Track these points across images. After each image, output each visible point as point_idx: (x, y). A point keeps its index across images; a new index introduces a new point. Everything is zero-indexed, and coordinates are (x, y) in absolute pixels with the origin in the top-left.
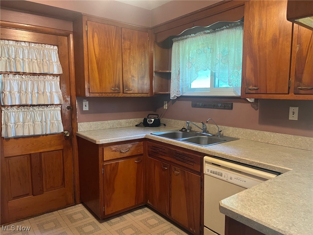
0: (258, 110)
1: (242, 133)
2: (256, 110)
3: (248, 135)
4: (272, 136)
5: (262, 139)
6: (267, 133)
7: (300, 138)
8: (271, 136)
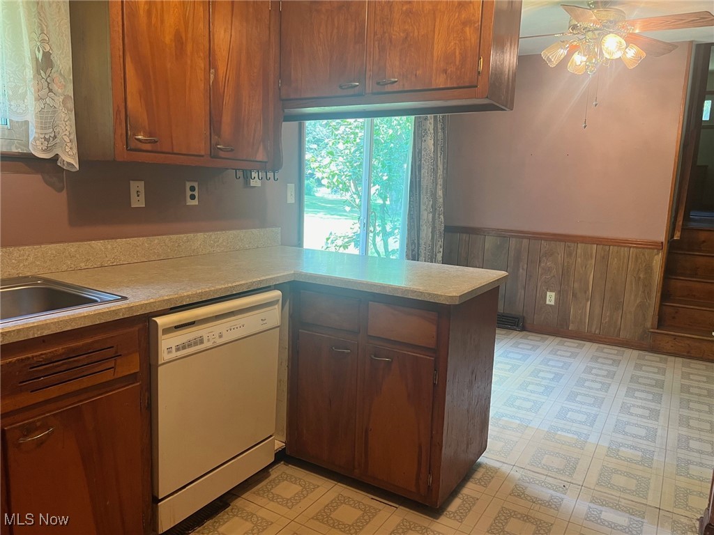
0: (65, 190)
1: (31, 259)
2: (60, 190)
3: (51, 260)
4: (109, 247)
5: (87, 260)
6: (97, 244)
7: (156, 240)
8: (106, 249)
